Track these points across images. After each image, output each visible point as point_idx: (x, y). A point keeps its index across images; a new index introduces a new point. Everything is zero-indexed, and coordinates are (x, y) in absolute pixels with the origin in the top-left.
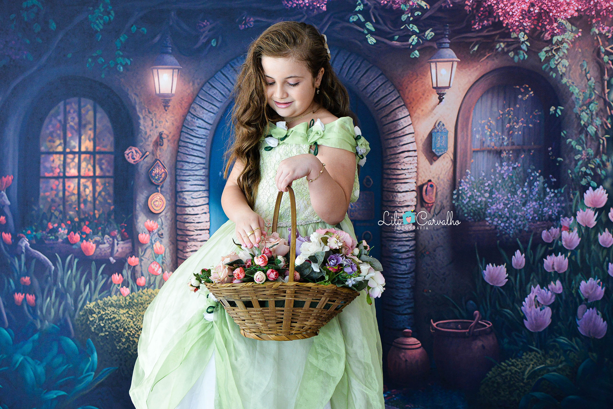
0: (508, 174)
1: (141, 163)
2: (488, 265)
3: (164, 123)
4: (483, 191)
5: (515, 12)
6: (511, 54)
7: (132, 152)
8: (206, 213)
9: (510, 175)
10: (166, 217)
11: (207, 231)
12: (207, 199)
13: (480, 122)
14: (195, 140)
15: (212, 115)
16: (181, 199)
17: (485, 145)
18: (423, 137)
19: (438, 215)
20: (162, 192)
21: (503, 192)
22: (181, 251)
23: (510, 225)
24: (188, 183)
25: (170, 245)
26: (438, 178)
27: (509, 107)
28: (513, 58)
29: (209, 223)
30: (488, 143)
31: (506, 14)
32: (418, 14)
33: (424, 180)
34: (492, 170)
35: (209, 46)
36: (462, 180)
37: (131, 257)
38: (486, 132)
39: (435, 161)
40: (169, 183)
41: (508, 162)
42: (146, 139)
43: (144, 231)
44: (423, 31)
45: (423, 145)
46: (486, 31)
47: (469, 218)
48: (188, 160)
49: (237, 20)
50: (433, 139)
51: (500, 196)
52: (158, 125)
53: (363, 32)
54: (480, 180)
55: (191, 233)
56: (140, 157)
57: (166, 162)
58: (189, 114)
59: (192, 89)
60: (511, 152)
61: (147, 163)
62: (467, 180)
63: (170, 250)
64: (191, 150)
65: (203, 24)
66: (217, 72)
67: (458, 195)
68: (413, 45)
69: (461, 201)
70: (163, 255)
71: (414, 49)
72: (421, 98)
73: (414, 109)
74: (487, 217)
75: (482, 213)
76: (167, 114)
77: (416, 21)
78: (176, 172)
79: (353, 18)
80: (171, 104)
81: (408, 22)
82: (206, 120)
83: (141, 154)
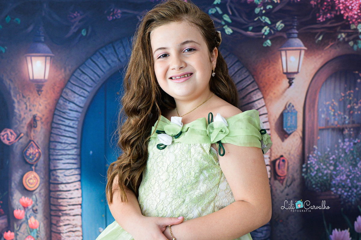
0: (349, 150)
1: (16, 144)
2: (333, 231)
3: (37, 106)
4: (328, 165)
5: (353, 7)
6: (351, 43)
7: (8, 134)
8: (77, 189)
9: (352, 149)
10: (40, 193)
11: (80, 206)
12: (79, 177)
13: (324, 103)
14: (67, 122)
15: (83, 98)
16: (54, 177)
17: (330, 124)
18: (276, 117)
19: (290, 187)
20: (36, 171)
21: (346, 165)
22: (55, 225)
23: (352, 194)
24: (61, 162)
25: (44, 220)
26: (289, 154)
27: (350, 90)
28: (353, 47)
29: (80, 199)
30: (332, 121)
31: (346, 8)
32: (270, 8)
33: (277, 156)
34: (336, 146)
35: (79, 36)
36: (310, 155)
37: (7, 232)
38: (330, 112)
39: (286, 138)
40: (42, 162)
41: (350, 139)
42: (21, 122)
43: (19, 207)
44: (274, 22)
45: (276, 124)
46: (329, 23)
47: (317, 188)
48: (61, 141)
49: (106, 12)
50: (285, 119)
51: (343, 168)
52: (32, 108)
53: (220, 24)
54: (325, 155)
55: (64, 208)
56: (15, 138)
57: (40, 143)
58: (61, 98)
59: (63, 75)
60: (352, 129)
61: (21, 143)
62: (314, 155)
63: (44, 225)
64: (63, 131)
65: (73, 15)
66: (87, 59)
67: (307, 168)
68: (266, 36)
69: (310, 173)
70: (38, 229)
71: (266, 39)
72: (273, 82)
73: (267, 92)
74: (332, 187)
75: (327, 184)
76: (40, 98)
77: (268, 14)
78: (49, 151)
79: (212, 11)
80: (44, 89)
81: (261, 14)
82: (78, 103)
83: (16, 135)
